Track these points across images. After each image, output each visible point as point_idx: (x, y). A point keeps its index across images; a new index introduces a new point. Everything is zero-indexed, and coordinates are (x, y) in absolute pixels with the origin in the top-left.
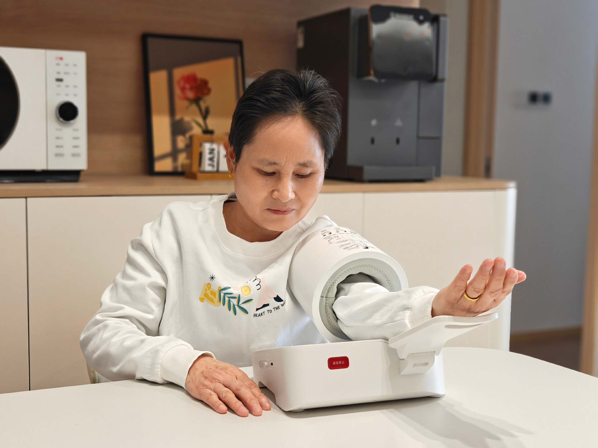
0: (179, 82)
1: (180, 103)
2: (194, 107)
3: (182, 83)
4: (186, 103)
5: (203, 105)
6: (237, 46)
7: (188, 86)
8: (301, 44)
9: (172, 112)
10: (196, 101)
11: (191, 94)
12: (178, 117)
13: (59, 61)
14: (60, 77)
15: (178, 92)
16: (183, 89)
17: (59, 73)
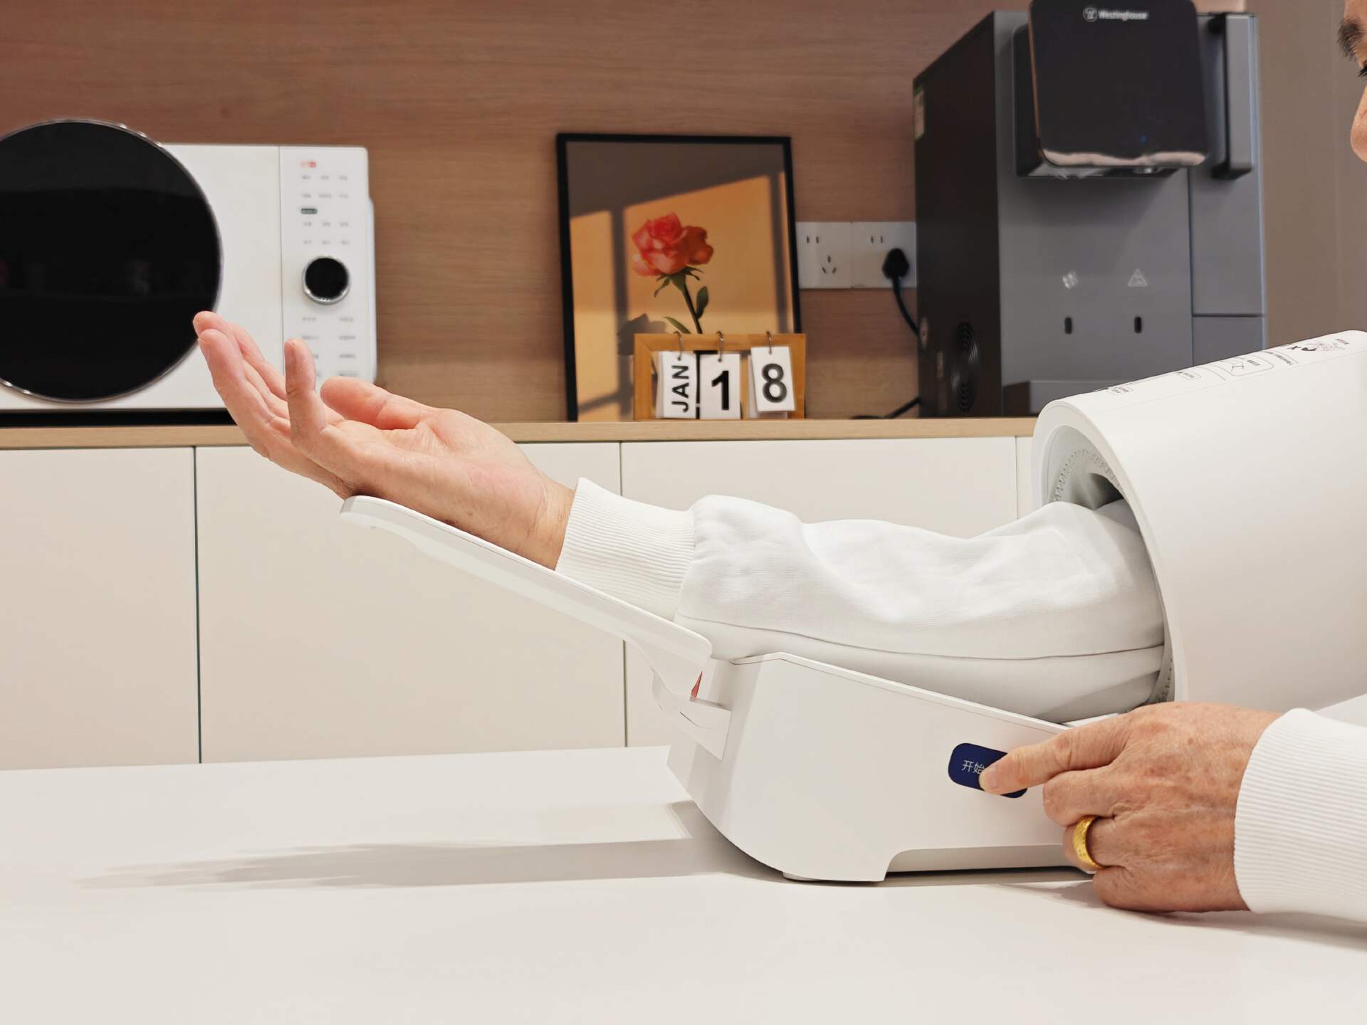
0: (636, 237)
1: (639, 283)
2: (673, 290)
3: (645, 237)
4: (655, 283)
5: (693, 284)
6: (778, 150)
7: (658, 245)
8: (920, 130)
9: (621, 304)
10: (679, 276)
11: (664, 263)
12: (633, 315)
13: (309, 171)
14: (308, 204)
15: (634, 257)
16: (647, 252)
17: (307, 196)
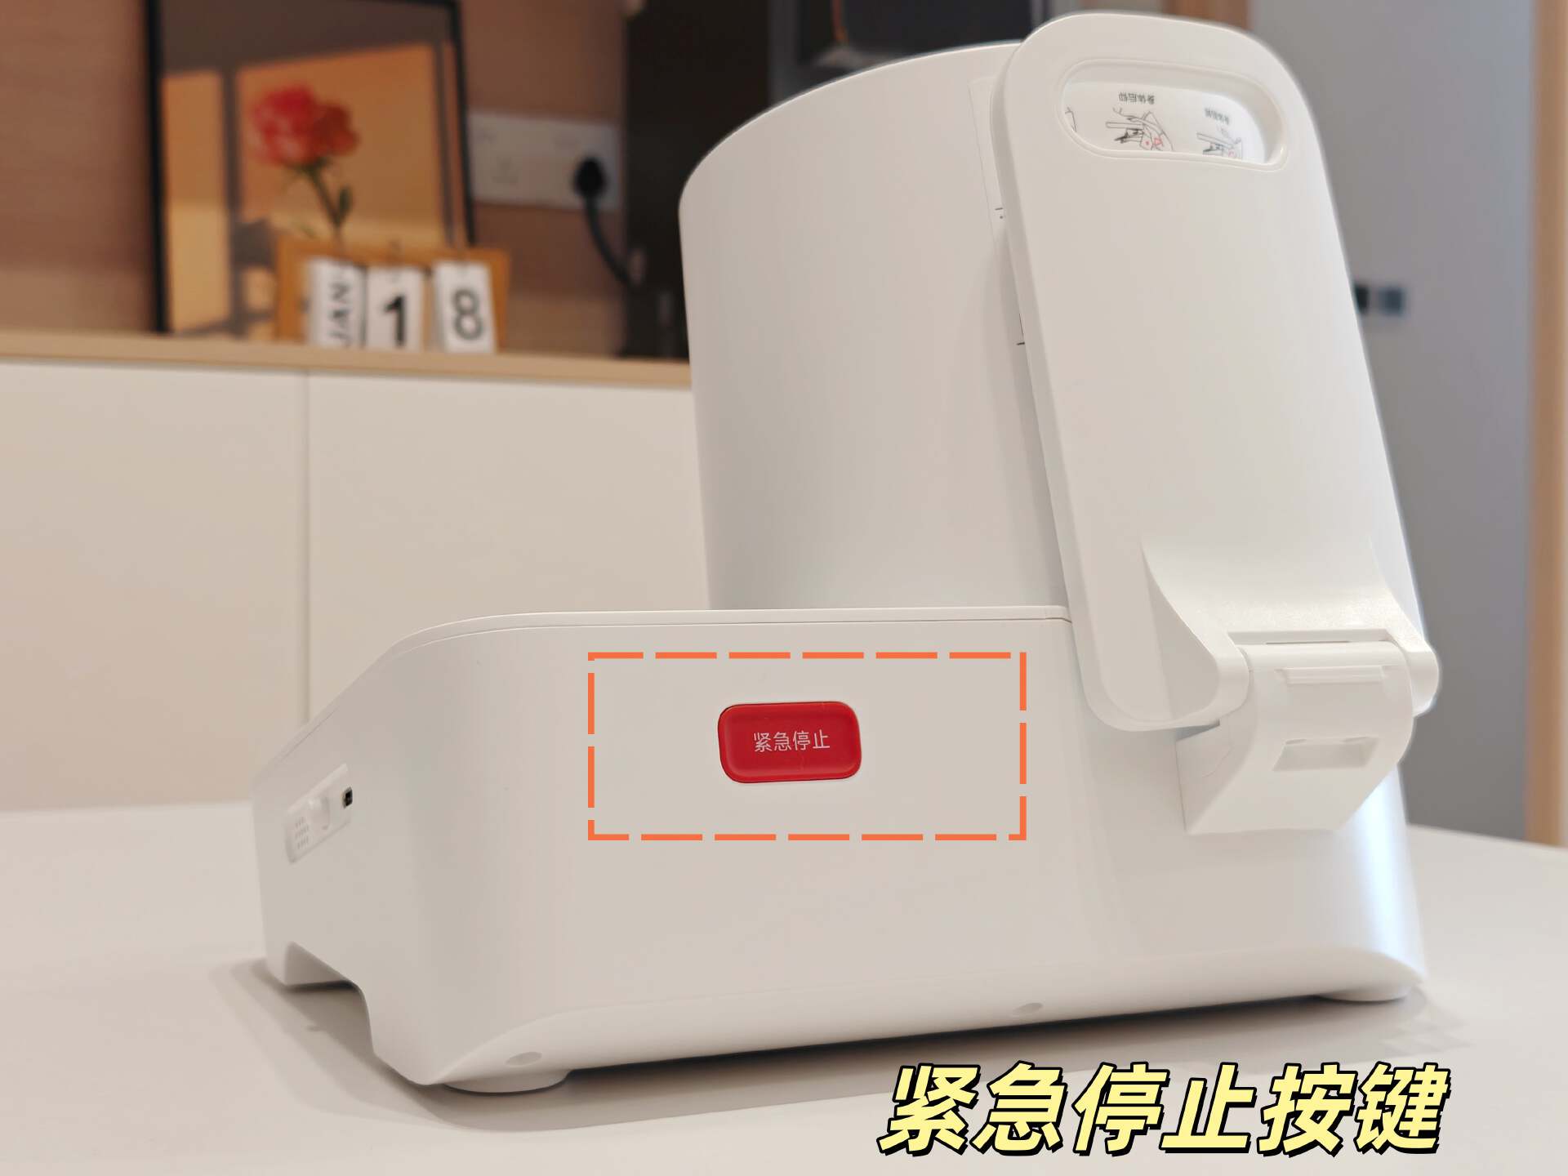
0: (255, 110)
1: (257, 173)
2: (302, 187)
3: (267, 115)
4: (277, 173)
5: (331, 179)
6: (441, 15)
7: (284, 124)
10: (312, 167)
11: (292, 147)
12: (251, 213)
15: (252, 138)
16: (269, 132)
